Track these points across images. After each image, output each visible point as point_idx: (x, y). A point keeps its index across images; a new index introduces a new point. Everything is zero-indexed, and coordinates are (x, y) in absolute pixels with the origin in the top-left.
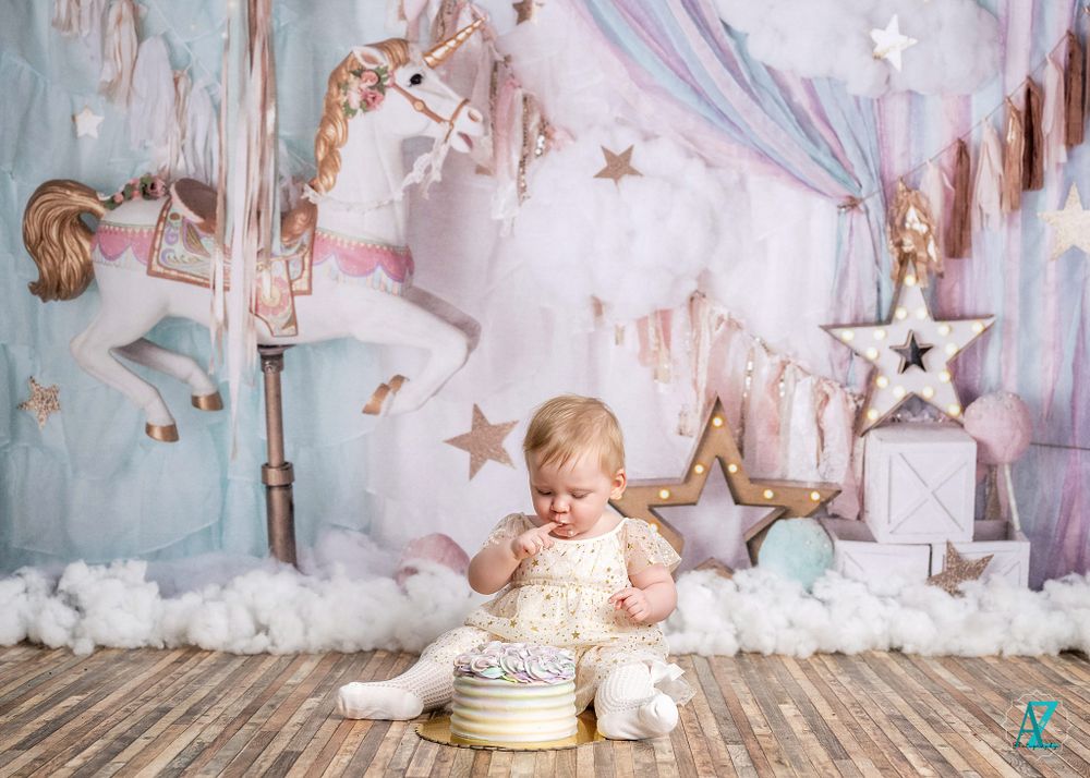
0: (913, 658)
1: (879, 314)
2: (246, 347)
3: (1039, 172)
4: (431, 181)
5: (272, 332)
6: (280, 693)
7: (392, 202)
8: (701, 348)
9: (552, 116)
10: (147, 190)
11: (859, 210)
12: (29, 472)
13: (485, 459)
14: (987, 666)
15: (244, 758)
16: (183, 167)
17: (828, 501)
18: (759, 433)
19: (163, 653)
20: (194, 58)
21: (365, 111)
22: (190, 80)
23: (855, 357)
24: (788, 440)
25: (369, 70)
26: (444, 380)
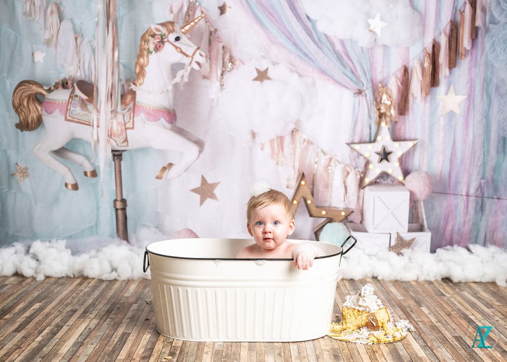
0: (382, 282)
2: (107, 151)
3: (437, 79)
4: (184, 82)
5: (117, 145)
6: (121, 301)
7: (167, 91)
9: (234, 54)
10: (64, 85)
11: (363, 95)
12: (16, 203)
13: (207, 198)
14: (411, 286)
15: (107, 337)
16: (80, 75)
17: (348, 215)
18: (320, 187)
19: (73, 280)
20: (84, 30)
21: (156, 52)
22: (82, 39)
23: (360, 156)
24: (332, 190)
25: (158, 35)
26: (189, 165)
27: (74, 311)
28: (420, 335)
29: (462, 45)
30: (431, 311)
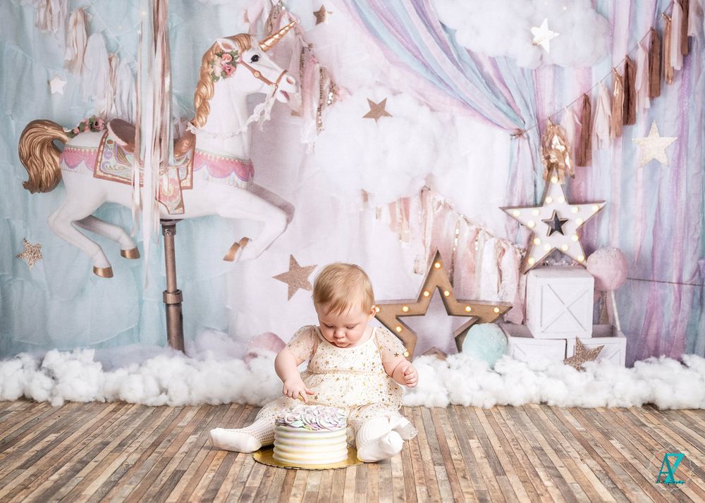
0: (554, 409)
1: (536, 200)
2: (153, 220)
3: (633, 114)
4: (264, 120)
5: (169, 212)
6: (174, 432)
7: (240, 133)
8: (428, 219)
9: (337, 80)
10: (93, 126)
11: (524, 137)
12: (24, 297)
13: (298, 288)
14: (598, 414)
15: (152, 474)
16: (115, 112)
17: (504, 313)
18: (463, 272)
19: (105, 405)
20: (121, 46)
21: (224, 78)
22: (118, 59)
23: (521, 226)
24: (480, 276)
25: (227, 53)
26: (272, 240)
27: (106, 444)
28: (607, 474)
29: (669, 63)
30: (624, 445)
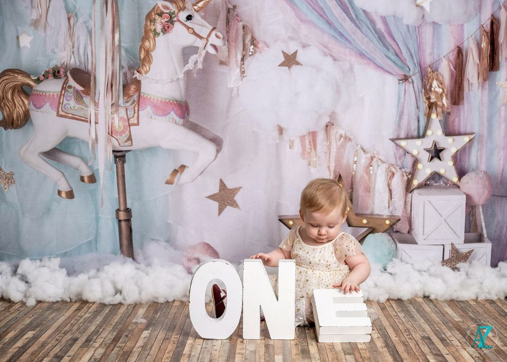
0: (435, 302)
1: (419, 133)
2: (107, 152)
3: (496, 58)
4: (197, 68)
5: (120, 144)
7: (178, 79)
8: (332, 149)
9: (257, 36)
10: (56, 73)
11: (409, 82)
13: (226, 206)
14: (470, 306)
16: (73, 62)
18: (360, 191)
19: (70, 304)
20: (78, 7)
21: (164, 34)
22: (76, 18)
23: (407, 154)
24: (374, 195)
25: (166, 13)
26: (205, 167)
27: (75, 340)
